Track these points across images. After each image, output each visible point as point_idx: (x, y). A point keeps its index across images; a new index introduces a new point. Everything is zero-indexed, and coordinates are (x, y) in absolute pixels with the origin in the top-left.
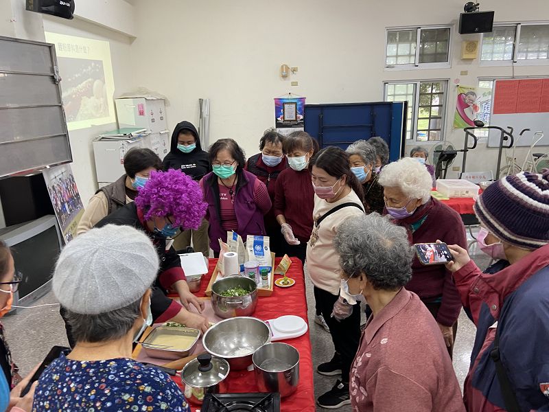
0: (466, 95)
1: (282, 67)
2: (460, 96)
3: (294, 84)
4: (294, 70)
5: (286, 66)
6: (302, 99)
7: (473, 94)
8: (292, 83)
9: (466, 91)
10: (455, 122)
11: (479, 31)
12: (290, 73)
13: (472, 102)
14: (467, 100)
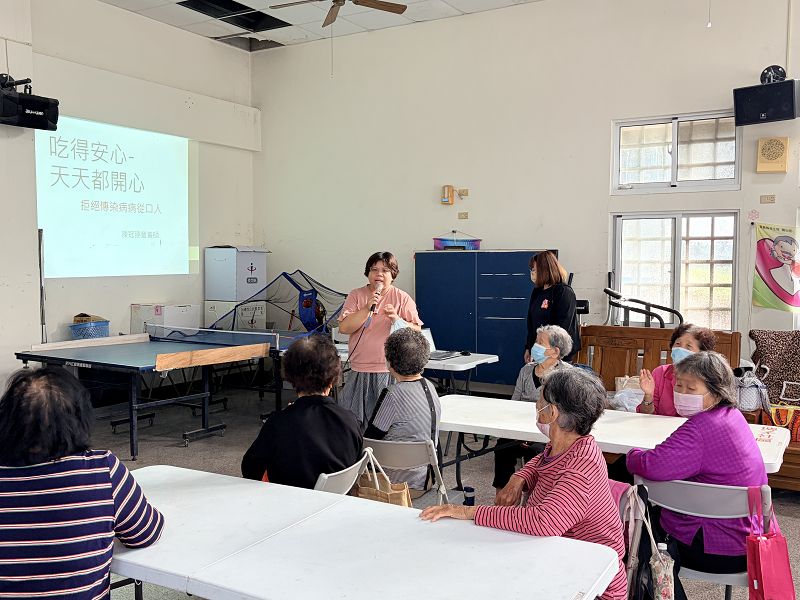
0: (775, 242)
1: (444, 187)
2: (761, 243)
3: (464, 216)
5: (449, 187)
6: (475, 243)
7: (792, 241)
8: (459, 214)
9: (774, 235)
10: (755, 297)
11: (769, 119)
12: (457, 198)
13: (789, 256)
14: (777, 253)
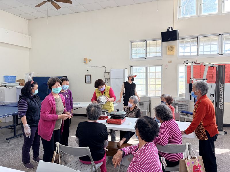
4: (90, 60)
5: (86, 58)
12: (88, 62)
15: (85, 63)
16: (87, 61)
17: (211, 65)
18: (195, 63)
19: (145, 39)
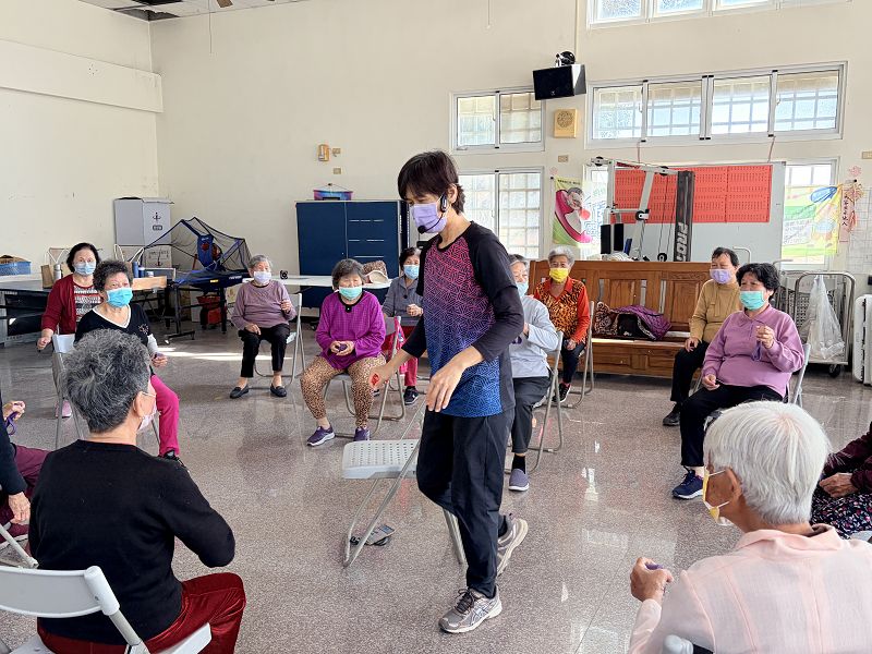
0: (569, 193)
1: (320, 146)
2: (559, 193)
3: (337, 171)
4: (336, 152)
5: (325, 146)
6: (348, 194)
7: (579, 191)
8: (335, 170)
9: (568, 187)
10: (554, 235)
11: (558, 95)
12: (331, 155)
13: (578, 203)
14: (570, 201)
15: (321, 160)
16: (328, 154)
17: (661, 171)
18: (619, 164)
19: (497, 87)
